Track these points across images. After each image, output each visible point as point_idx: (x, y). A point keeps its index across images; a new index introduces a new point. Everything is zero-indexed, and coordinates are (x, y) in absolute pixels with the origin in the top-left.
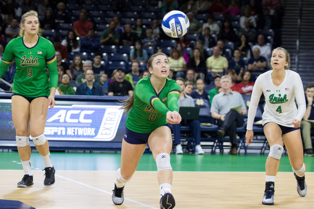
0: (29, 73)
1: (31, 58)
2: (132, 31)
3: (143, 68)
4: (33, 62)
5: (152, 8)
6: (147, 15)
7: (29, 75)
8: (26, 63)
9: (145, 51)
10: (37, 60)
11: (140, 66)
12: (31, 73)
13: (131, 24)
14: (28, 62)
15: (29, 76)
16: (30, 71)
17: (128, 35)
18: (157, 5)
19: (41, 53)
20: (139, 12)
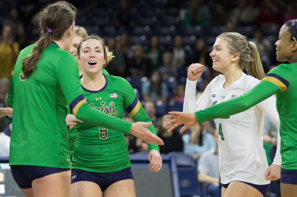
2: (145, 55)
3: (162, 111)
5: (171, 20)
6: (164, 30)
9: (164, 86)
11: (156, 107)
13: (142, 44)
17: (139, 61)
18: (178, 15)
20: (152, 27)
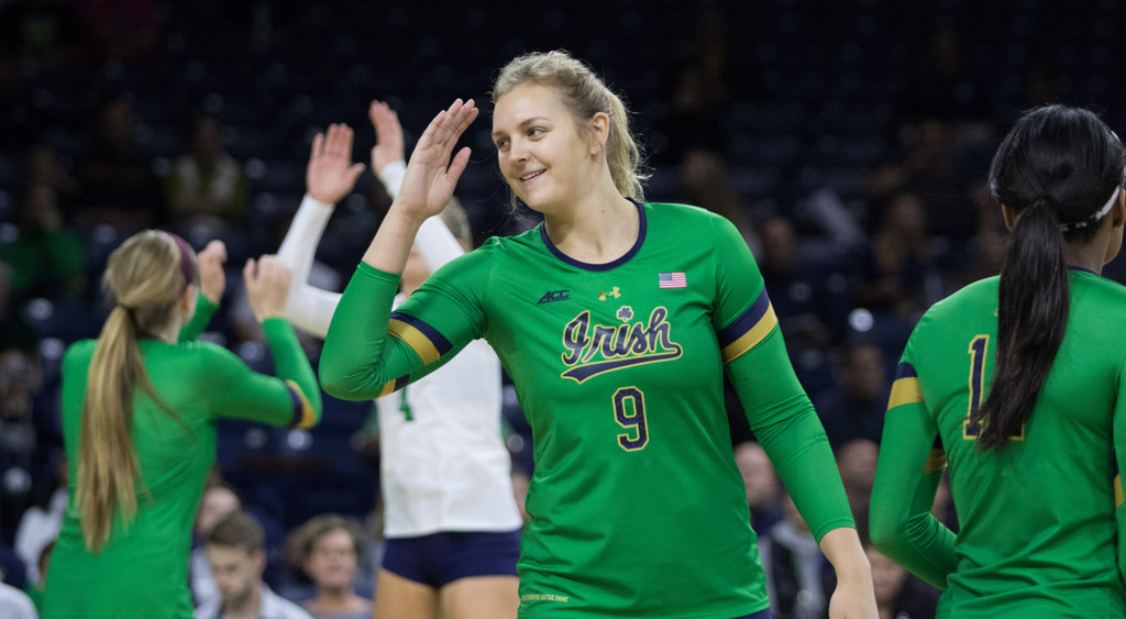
0: (626, 421)
1: (626, 320)
4: (642, 341)
7: (624, 440)
8: (598, 357)
10: (664, 328)
12: (639, 419)
14: (613, 346)
15: (629, 445)
16: (630, 411)
19: (679, 280)
